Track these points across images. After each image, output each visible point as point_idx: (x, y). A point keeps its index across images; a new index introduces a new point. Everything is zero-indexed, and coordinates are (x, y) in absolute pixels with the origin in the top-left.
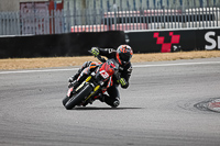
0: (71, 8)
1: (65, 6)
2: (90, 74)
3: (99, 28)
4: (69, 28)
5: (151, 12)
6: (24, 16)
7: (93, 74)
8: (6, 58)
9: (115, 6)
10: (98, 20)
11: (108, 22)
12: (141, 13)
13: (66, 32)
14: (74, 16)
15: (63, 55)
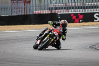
0: (34, 3)
1: (31, 2)
2: (49, 34)
3: (47, 12)
4: (33, 12)
5: (70, 4)
6: (13, 6)
7: (50, 33)
8: (5, 25)
9: (54, 2)
10: (46, 8)
11: (51, 9)
12: (66, 5)
13: (32, 13)
14: (35, 6)
15: (30, 24)
